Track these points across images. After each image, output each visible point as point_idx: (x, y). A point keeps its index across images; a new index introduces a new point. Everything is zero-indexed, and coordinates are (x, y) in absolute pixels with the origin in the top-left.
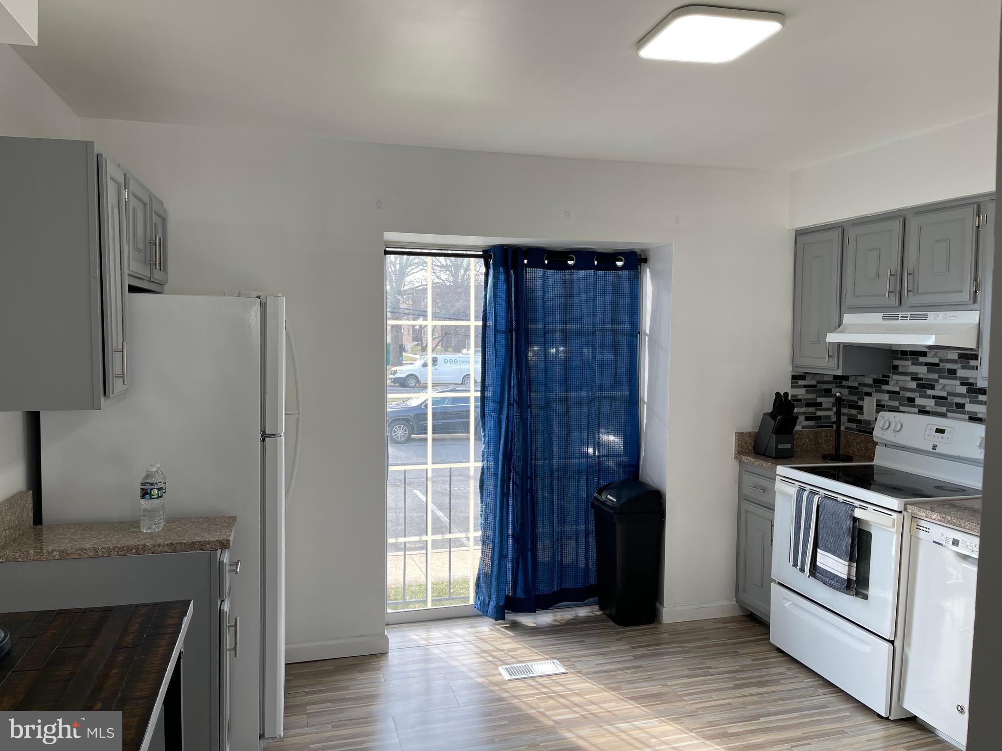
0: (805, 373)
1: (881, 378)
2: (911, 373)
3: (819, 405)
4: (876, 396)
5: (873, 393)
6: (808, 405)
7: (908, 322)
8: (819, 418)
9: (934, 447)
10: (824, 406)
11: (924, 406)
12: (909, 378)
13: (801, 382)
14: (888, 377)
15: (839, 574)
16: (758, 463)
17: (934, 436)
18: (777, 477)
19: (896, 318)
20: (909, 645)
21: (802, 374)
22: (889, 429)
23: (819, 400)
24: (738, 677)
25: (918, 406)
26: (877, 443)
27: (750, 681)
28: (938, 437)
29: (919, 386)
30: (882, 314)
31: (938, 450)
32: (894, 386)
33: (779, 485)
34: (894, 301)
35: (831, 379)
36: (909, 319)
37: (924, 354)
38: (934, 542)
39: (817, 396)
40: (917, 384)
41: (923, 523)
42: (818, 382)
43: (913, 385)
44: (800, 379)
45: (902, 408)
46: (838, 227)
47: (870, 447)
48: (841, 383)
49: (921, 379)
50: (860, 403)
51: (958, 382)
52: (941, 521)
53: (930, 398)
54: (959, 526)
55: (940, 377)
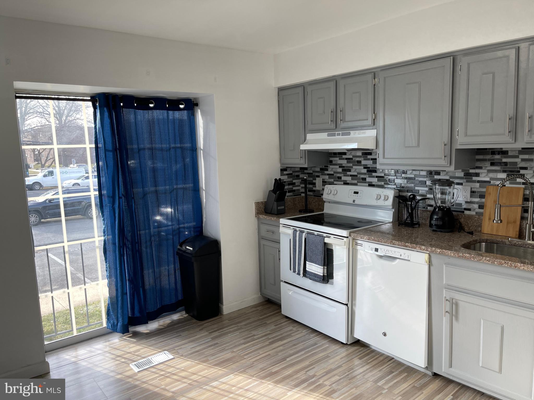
0: (287, 167)
1: (324, 167)
2: (339, 164)
3: (294, 184)
4: (322, 177)
5: (320, 176)
6: (289, 184)
7: (341, 137)
8: (294, 191)
9: (354, 201)
10: (296, 184)
11: (346, 181)
12: (338, 167)
13: (285, 172)
14: (328, 167)
15: (319, 274)
16: (269, 218)
17: (353, 196)
18: (281, 225)
19: (334, 135)
20: (355, 305)
21: (285, 168)
22: (331, 194)
23: (294, 181)
24: (270, 337)
25: (344, 181)
26: (325, 202)
27: (276, 338)
28: (355, 196)
29: (343, 170)
30: (327, 133)
31: (356, 203)
32: (331, 171)
33: (282, 229)
34: (333, 126)
35: (299, 170)
36: (341, 135)
37: (345, 154)
39: (293, 179)
40: (342, 169)
41: (359, 242)
42: (293, 172)
43: (340, 170)
44: (284, 171)
45: (335, 183)
46: (302, 86)
47: (320, 204)
48: (304, 171)
49: (344, 167)
50: (314, 181)
51: (362, 167)
52: (369, 240)
53: (349, 176)
54: (378, 241)
55: (353, 165)
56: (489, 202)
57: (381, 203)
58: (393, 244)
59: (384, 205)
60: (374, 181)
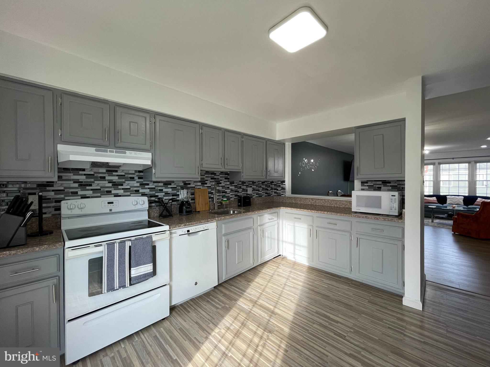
2: (72, 179)
5: (37, 193)
7: (114, 154)
11: (85, 195)
12: (72, 182)
17: (108, 206)
19: (105, 151)
22: (77, 209)
25: (81, 195)
28: (111, 206)
30: (95, 148)
31: (113, 211)
36: (114, 152)
37: (83, 170)
38: (179, 235)
40: (79, 184)
41: (173, 231)
45: (66, 198)
49: (81, 182)
51: (107, 182)
52: (185, 226)
53: (89, 190)
54: (192, 224)
55: (95, 180)
56: (197, 196)
57: (139, 207)
58: (201, 223)
59: (142, 207)
60: (121, 192)
